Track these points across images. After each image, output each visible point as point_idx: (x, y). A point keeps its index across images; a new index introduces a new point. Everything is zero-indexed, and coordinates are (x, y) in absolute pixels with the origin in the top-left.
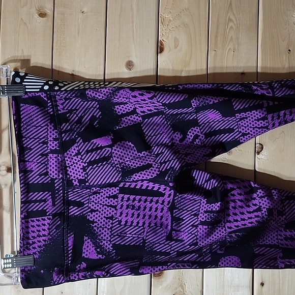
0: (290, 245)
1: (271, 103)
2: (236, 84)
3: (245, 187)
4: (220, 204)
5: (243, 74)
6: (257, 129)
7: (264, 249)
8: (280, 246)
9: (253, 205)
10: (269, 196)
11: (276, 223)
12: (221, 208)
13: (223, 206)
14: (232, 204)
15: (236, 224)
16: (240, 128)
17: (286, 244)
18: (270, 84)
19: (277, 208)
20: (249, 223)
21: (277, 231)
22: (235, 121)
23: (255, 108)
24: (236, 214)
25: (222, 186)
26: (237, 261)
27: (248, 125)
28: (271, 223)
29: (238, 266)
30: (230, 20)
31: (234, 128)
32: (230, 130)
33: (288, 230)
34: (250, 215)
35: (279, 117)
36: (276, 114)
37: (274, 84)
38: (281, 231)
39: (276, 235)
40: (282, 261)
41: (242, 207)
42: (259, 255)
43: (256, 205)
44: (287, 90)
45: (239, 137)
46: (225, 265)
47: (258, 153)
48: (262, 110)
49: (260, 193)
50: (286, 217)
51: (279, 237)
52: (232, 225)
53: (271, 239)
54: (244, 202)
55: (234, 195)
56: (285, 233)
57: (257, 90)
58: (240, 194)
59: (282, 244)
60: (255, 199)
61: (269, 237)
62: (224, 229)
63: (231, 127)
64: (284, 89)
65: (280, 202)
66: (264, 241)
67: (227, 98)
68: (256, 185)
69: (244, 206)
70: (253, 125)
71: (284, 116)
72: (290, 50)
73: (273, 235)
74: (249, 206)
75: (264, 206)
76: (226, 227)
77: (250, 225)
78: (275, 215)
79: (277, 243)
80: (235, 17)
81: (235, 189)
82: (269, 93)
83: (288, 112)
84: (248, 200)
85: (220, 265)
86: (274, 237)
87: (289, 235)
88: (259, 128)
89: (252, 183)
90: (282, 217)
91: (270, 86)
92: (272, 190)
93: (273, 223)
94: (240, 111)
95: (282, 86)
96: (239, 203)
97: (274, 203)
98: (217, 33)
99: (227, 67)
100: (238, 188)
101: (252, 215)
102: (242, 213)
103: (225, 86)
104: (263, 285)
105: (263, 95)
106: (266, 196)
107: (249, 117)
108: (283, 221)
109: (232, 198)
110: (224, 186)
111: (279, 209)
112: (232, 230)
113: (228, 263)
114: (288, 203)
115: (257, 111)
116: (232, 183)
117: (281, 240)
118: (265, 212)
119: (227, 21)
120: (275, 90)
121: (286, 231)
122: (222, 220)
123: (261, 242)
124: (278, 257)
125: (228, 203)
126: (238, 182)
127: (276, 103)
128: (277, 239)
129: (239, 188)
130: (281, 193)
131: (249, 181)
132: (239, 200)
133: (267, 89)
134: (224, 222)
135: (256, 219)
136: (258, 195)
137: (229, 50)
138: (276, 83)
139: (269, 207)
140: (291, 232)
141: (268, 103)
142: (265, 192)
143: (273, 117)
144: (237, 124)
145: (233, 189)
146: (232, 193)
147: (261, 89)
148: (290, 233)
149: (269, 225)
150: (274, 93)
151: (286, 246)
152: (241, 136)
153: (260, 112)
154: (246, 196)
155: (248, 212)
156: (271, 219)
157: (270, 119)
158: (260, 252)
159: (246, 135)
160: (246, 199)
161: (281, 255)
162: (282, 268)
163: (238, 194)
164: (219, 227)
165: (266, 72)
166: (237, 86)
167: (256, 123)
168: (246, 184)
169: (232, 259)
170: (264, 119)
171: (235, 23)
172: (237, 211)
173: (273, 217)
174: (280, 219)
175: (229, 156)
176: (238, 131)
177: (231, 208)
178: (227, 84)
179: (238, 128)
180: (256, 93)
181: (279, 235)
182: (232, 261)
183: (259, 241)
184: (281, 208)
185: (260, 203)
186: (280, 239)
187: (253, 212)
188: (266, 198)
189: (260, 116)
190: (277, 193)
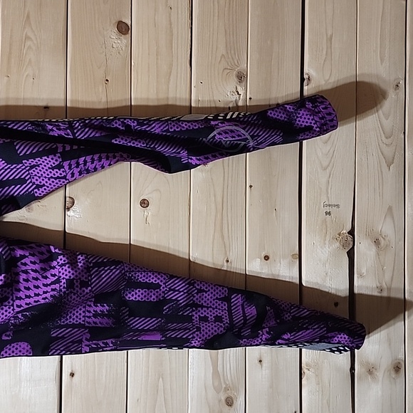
0: (100, 323)
1: (68, 148)
2: (26, 121)
3: (42, 253)
4: (4, 277)
5: (46, 107)
6: (54, 180)
7: (65, 330)
8: (87, 324)
9: (52, 275)
10: (72, 263)
11: (77, 297)
12: (5, 282)
13: (8, 279)
14: (23, 276)
15: (28, 301)
16: (33, 178)
17: (94, 322)
18: (70, 123)
19: (80, 279)
20: (43, 299)
21: (85, 307)
22: (25, 169)
23: (47, 153)
24: (28, 289)
25: (7, 254)
26: (27, 348)
27: (42, 175)
28: (71, 297)
29: (27, 354)
30: (28, 38)
31: (27, 178)
32: (22, 181)
33: (99, 305)
34: (45, 289)
35: (78, 165)
36: (73, 162)
37: (76, 124)
38: (90, 306)
39: (84, 312)
40: (88, 343)
41: (37, 279)
42: (57, 338)
43: (54, 275)
44: (90, 132)
45: (33, 190)
46: (10, 354)
47: (69, 209)
48: (55, 156)
49: (61, 260)
50: (92, 288)
51: (87, 314)
52: (22, 303)
53: (77, 317)
54: (39, 272)
55: (25, 264)
56: (95, 309)
57: (52, 130)
58: (34, 263)
59: (89, 323)
60: (54, 268)
61: (74, 314)
62: (12, 308)
63: (23, 177)
64: (87, 130)
65: (85, 271)
66: (67, 320)
67: (9, 140)
68: (57, 251)
69: (40, 277)
70: (48, 175)
71: (85, 164)
72: (107, 80)
73: (80, 312)
74: (46, 278)
75: (64, 276)
76: (15, 306)
77: (43, 301)
78: (77, 286)
79: (83, 321)
80: (35, 35)
81: (27, 257)
82: (68, 135)
83: (89, 158)
84: (44, 270)
85: (3, 355)
86: (80, 314)
87: (100, 311)
88: (55, 178)
89: (52, 248)
90: (87, 289)
91: (71, 125)
92: (79, 255)
93: (73, 297)
94: (27, 157)
95: (85, 126)
96: (33, 274)
97: (76, 271)
98: (10, 53)
99: (24, 99)
100: (30, 255)
101: (49, 289)
102: (37, 287)
103: (10, 124)
104: (73, 376)
105: (60, 136)
106: (68, 263)
107: (41, 164)
108: (87, 293)
109: (24, 268)
110: (10, 254)
111: (83, 279)
112: (22, 308)
113: (13, 352)
114: (96, 271)
115: (48, 157)
116: (22, 249)
117: (89, 317)
118: (64, 283)
119: (24, 38)
120: (75, 131)
121: (97, 306)
122: (9, 298)
123: (63, 322)
124: (84, 340)
125: (18, 274)
126: (32, 248)
127: (75, 147)
128: (83, 317)
129: (33, 255)
130: (89, 259)
131: (49, 245)
132: (32, 270)
133: (65, 129)
134: (12, 300)
135: (52, 293)
136: (58, 263)
137: (27, 76)
138: (78, 121)
139: (70, 277)
140: (103, 306)
141: (64, 147)
142: (67, 258)
143: (70, 165)
144: (29, 174)
145: (23, 257)
146: (23, 261)
147: (57, 129)
148: (101, 308)
149: (68, 300)
150: (74, 134)
151: (94, 325)
152: (35, 188)
153: (52, 159)
154: (42, 265)
155: (44, 285)
156: (71, 292)
157: (67, 167)
158: (59, 334)
159: (42, 186)
160: (42, 269)
161: (88, 336)
162: (86, 352)
163: (31, 262)
164: (6, 306)
165: (77, 106)
166: (26, 124)
167: (51, 172)
168: (43, 249)
169: (20, 346)
170: (59, 167)
171: (35, 42)
172: (30, 285)
173: (74, 290)
174: (84, 291)
175: (29, 214)
176: (31, 182)
177: (21, 281)
178: (13, 122)
179: (30, 178)
180: (51, 133)
181: (88, 311)
182: (19, 349)
183: (60, 320)
184: (86, 278)
185: (60, 272)
186: (87, 317)
187: (50, 285)
188: (67, 265)
189: (54, 163)
190: (83, 260)
